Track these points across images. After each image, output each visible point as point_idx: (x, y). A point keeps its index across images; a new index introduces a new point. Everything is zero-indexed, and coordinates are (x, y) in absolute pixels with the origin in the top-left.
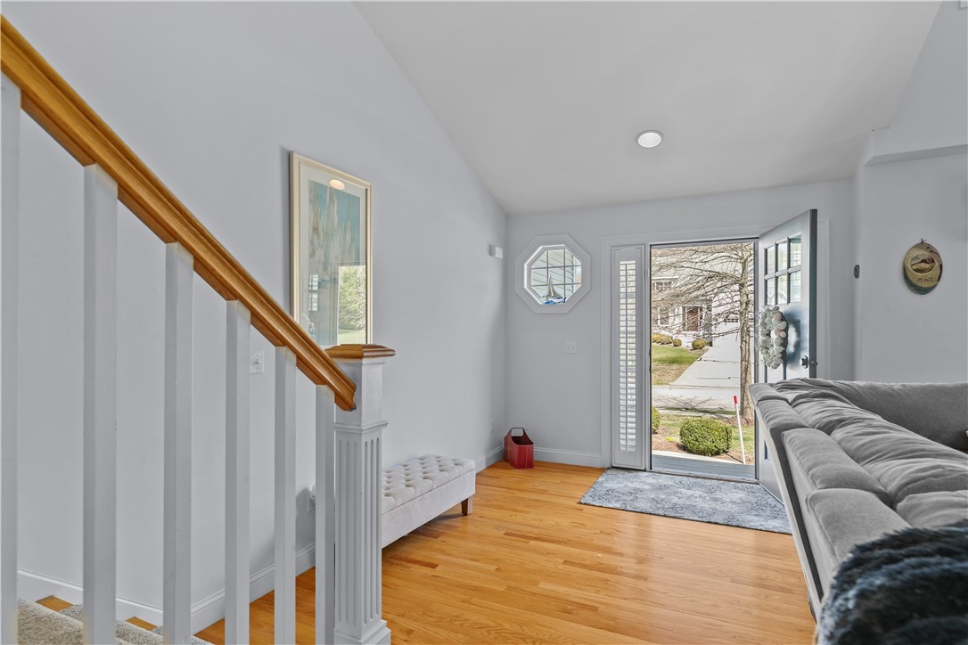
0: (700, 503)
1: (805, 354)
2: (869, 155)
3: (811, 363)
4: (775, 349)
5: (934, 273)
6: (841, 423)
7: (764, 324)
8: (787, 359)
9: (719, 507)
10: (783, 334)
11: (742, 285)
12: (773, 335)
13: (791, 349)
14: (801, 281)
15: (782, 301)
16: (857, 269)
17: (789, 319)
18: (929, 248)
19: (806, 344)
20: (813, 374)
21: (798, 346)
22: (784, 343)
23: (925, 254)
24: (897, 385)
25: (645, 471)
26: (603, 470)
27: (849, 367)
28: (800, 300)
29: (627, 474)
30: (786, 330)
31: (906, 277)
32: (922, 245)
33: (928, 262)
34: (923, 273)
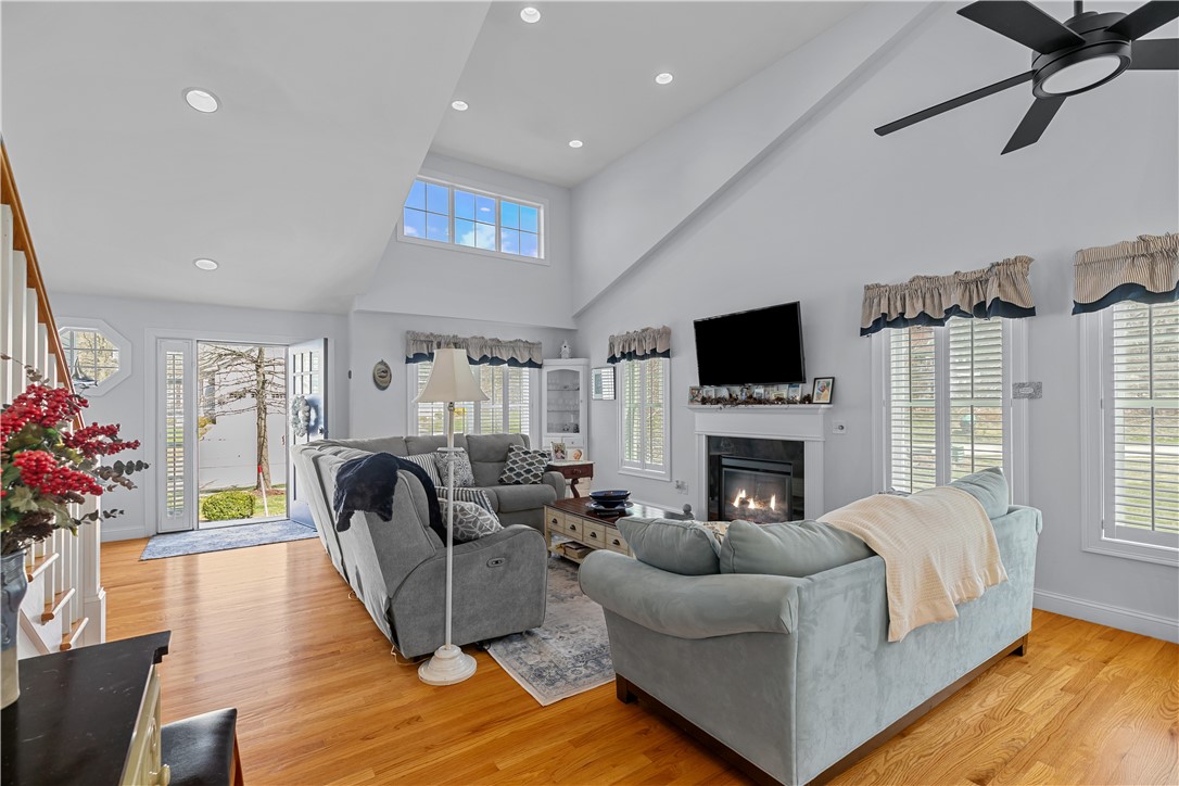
0: (249, 538)
1: (322, 426)
2: (356, 309)
3: (325, 432)
4: (302, 424)
5: (388, 377)
6: (340, 452)
7: (294, 407)
8: (310, 430)
9: (263, 536)
10: (307, 414)
11: (258, 366)
12: (300, 414)
13: (312, 423)
14: (319, 379)
15: (307, 391)
16: (350, 373)
17: (311, 404)
18: (386, 365)
19: (322, 420)
20: (326, 437)
21: (317, 421)
22: (308, 419)
23: (384, 368)
24: (366, 440)
25: (193, 530)
26: (148, 539)
27: (346, 429)
28: (318, 394)
29: (176, 536)
30: (309, 411)
31: (375, 380)
32: (382, 363)
33: (385, 372)
34: (382, 378)
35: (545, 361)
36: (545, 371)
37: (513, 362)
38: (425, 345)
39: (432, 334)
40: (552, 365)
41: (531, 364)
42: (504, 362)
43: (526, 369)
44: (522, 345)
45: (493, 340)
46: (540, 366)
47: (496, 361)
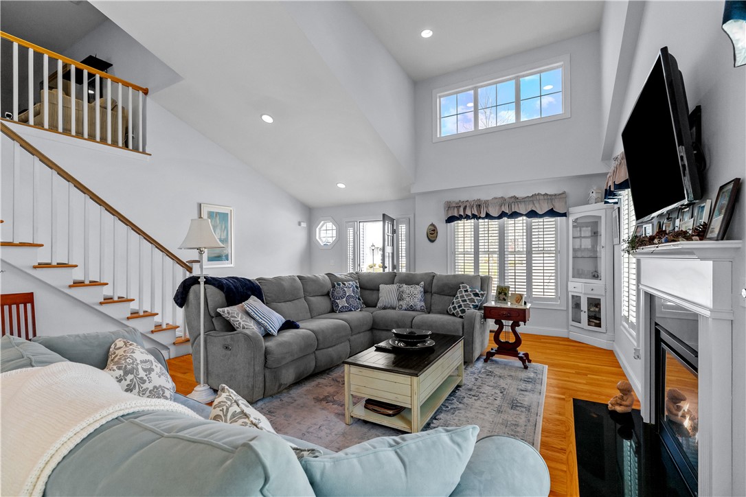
5: (435, 235)
18: (435, 226)
23: (433, 228)
31: (428, 236)
32: (432, 225)
33: (434, 230)
34: (432, 234)
35: (571, 210)
36: (571, 218)
37: (532, 214)
38: (456, 209)
39: (460, 201)
40: (578, 212)
41: (552, 213)
42: (521, 215)
43: (547, 219)
44: (542, 197)
45: (512, 197)
46: (564, 215)
47: (515, 215)
